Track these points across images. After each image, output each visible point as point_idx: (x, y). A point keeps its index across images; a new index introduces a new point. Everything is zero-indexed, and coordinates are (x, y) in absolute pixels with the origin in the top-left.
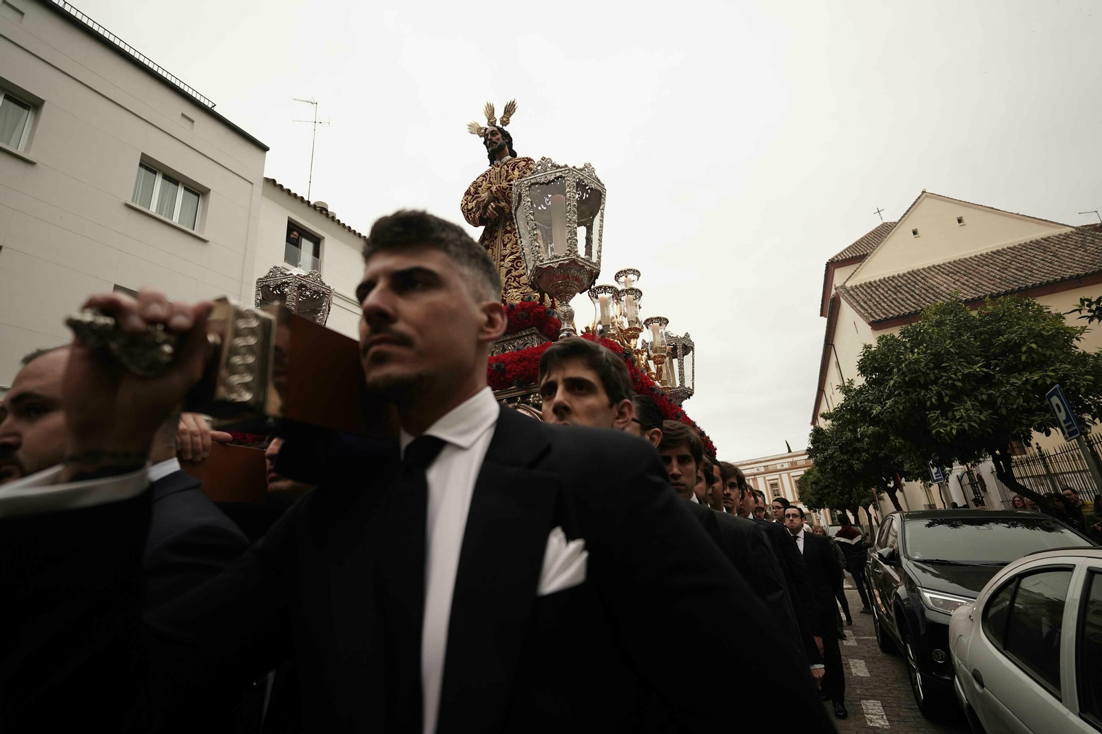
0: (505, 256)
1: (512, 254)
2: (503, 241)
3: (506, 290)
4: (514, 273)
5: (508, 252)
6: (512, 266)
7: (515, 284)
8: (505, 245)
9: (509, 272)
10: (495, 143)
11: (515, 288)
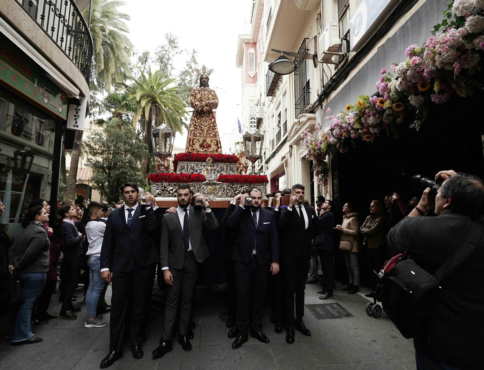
0: (206, 125)
1: (208, 125)
2: (206, 120)
3: (206, 137)
4: (208, 132)
5: (207, 124)
6: (208, 129)
7: (209, 136)
8: (206, 121)
9: (207, 131)
10: (206, 82)
11: (209, 137)
